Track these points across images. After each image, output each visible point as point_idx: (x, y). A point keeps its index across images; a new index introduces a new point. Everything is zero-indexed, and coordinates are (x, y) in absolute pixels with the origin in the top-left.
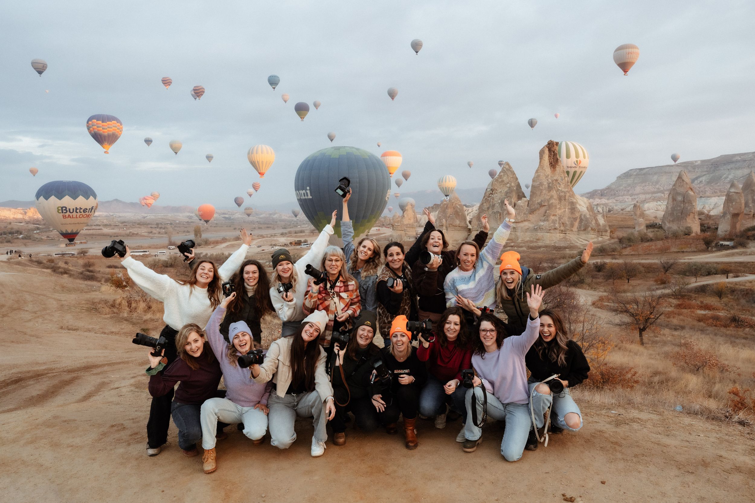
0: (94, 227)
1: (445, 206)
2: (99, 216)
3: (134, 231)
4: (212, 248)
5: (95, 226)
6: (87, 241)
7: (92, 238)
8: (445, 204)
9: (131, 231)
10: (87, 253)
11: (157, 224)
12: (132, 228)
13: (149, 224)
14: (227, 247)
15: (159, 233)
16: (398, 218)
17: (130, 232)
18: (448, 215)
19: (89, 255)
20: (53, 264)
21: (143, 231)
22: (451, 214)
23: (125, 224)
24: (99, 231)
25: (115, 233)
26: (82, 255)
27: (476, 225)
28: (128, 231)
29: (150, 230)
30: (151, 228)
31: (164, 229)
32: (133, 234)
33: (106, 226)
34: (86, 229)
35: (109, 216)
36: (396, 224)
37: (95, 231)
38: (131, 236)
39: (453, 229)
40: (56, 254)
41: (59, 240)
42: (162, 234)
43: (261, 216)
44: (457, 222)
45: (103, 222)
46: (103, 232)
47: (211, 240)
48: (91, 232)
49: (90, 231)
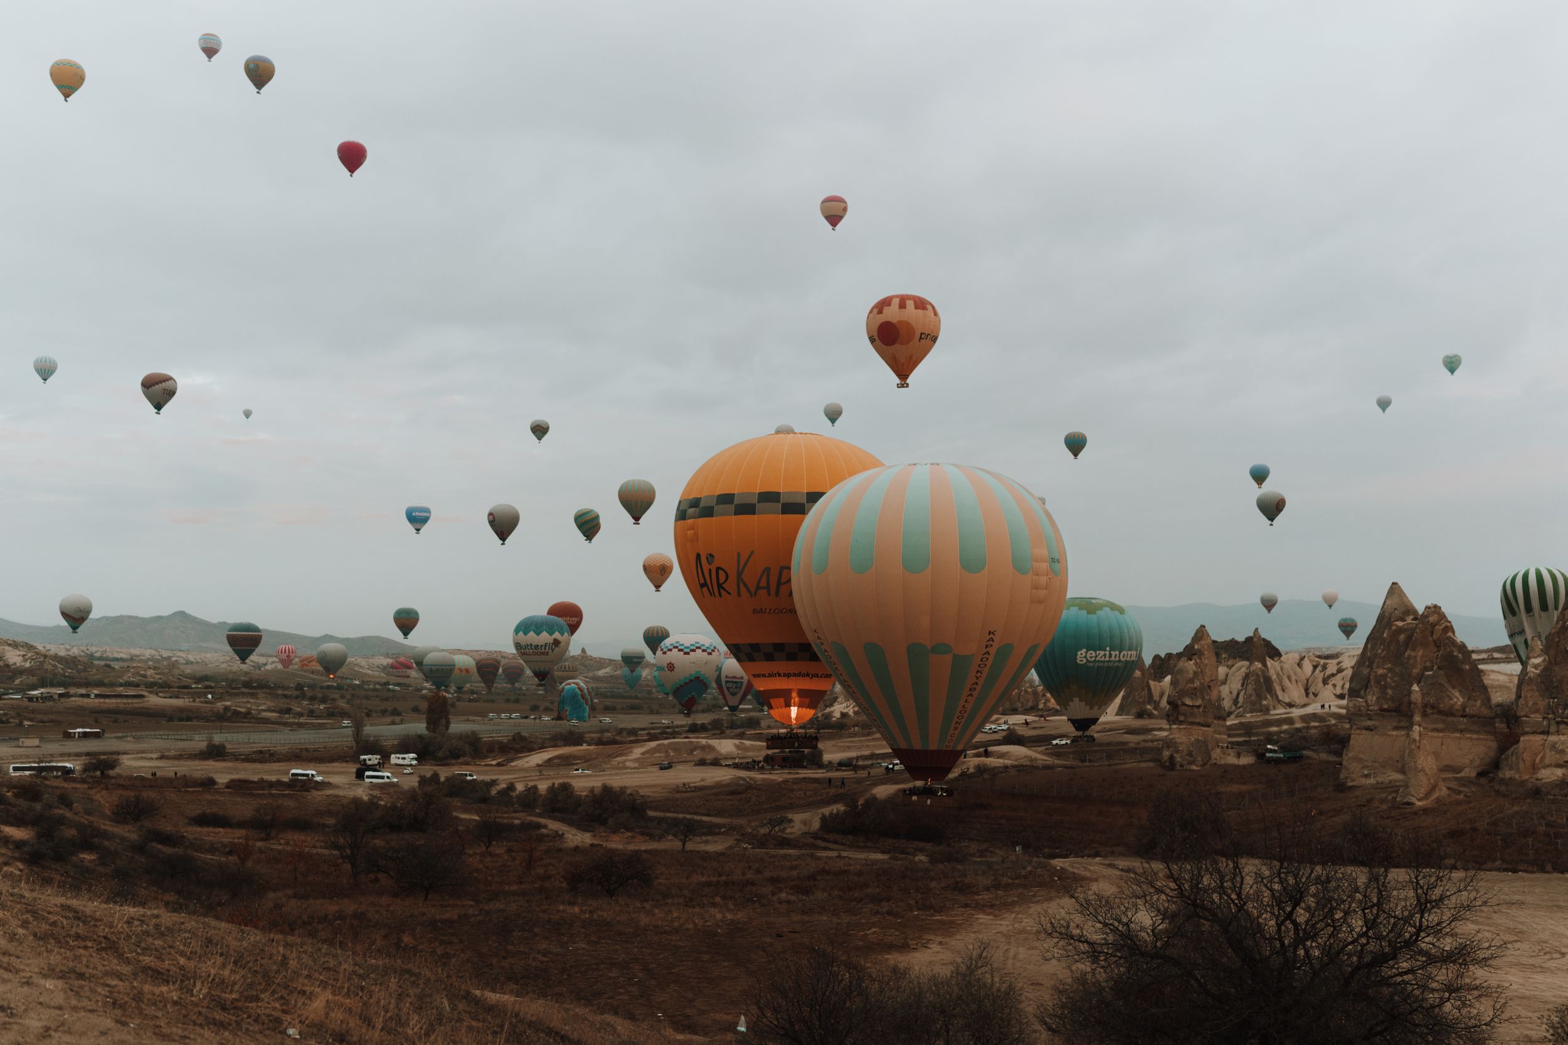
0: (120, 690)
1: (1402, 637)
2: (132, 659)
3: (240, 704)
4: (498, 765)
5: (121, 685)
6: (104, 731)
7: (116, 721)
8: (1400, 630)
9: (228, 703)
10: (112, 767)
11: (299, 687)
12: (231, 695)
13: (277, 686)
14: (549, 763)
15: (311, 713)
16: (1192, 681)
17: (226, 708)
18: (1415, 671)
19: (119, 776)
20: (38, 806)
21: (262, 705)
22: (1426, 669)
23: (207, 683)
24: (135, 701)
25: (181, 710)
26: (98, 773)
27: (1537, 711)
28: (220, 705)
29: (283, 704)
30: (286, 696)
31: (324, 700)
32: (236, 713)
33: (151, 686)
34: (97, 696)
35: (158, 661)
36: (1188, 702)
37: (124, 701)
38: (228, 720)
39: (1440, 726)
40: (15, 769)
41: (21, 724)
42: (319, 717)
43: (601, 673)
44: (1458, 699)
45: (145, 676)
46: (146, 705)
47: (485, 738)
48: (111, 703)
49: (107, 701)
